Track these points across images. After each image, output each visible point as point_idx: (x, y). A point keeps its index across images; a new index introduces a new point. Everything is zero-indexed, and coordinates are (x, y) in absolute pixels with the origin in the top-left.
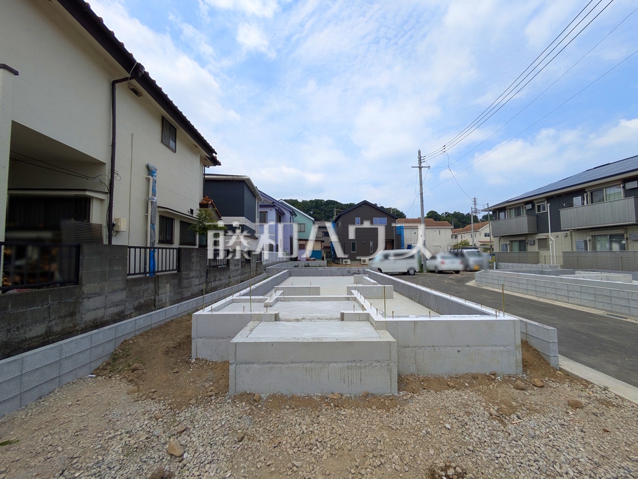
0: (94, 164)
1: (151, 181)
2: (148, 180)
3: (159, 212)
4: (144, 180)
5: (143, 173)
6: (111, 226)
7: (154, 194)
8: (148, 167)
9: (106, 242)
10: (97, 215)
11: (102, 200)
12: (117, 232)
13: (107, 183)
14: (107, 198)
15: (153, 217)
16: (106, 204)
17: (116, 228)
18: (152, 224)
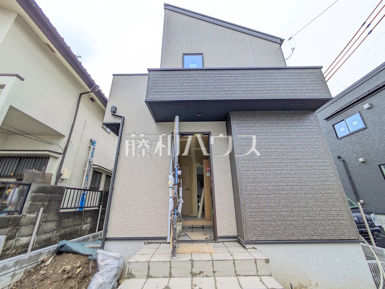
1: (92, 148)
2: (90, 147)
3: (93, 168)
4: (88, 148)
5: (88, 144)
6: (59, 175)
7: (92, 157)
8: (91, 141)
9: (53, 184)
10: (52, 168)
11: (57, 158)
12: (63, 179)
13: (63, 147)
14: (61, 157)
15: (89, 171)
16: (59, 161)
17: (62, 177)
18: (87, 176)
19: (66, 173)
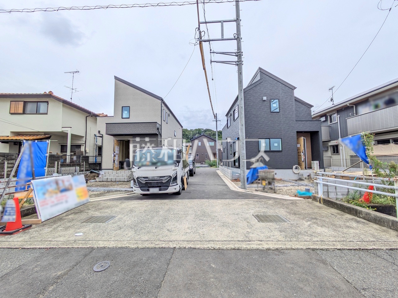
0: (82, 137)
1: (96, 138)
2: (95, 138)
3: (98, 146)
6: (85, 151)
7: (96, 142)
8: (95, 135)
9: (84, 155)
10: (83, 149)
11: (83, 145)
12: (87, 153)
13: (85, 141)
14: (84, 145)
15: (96, 148)
16: (84, 146)
17: (86, 152)
18: (96, 150)
19: (88, 151)
